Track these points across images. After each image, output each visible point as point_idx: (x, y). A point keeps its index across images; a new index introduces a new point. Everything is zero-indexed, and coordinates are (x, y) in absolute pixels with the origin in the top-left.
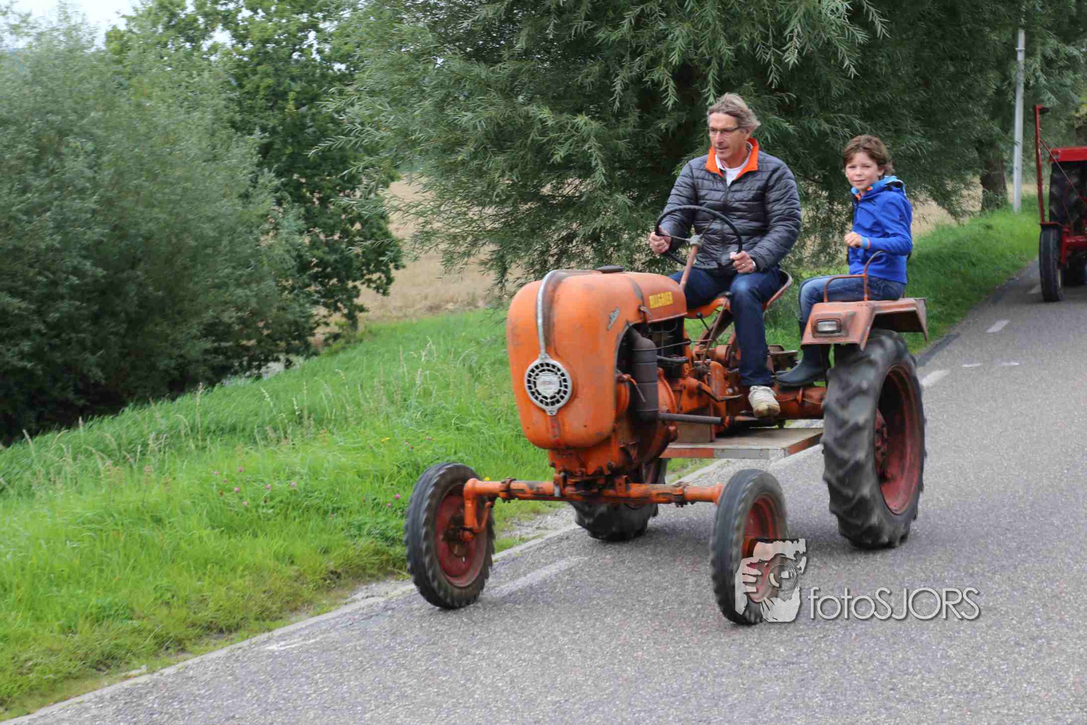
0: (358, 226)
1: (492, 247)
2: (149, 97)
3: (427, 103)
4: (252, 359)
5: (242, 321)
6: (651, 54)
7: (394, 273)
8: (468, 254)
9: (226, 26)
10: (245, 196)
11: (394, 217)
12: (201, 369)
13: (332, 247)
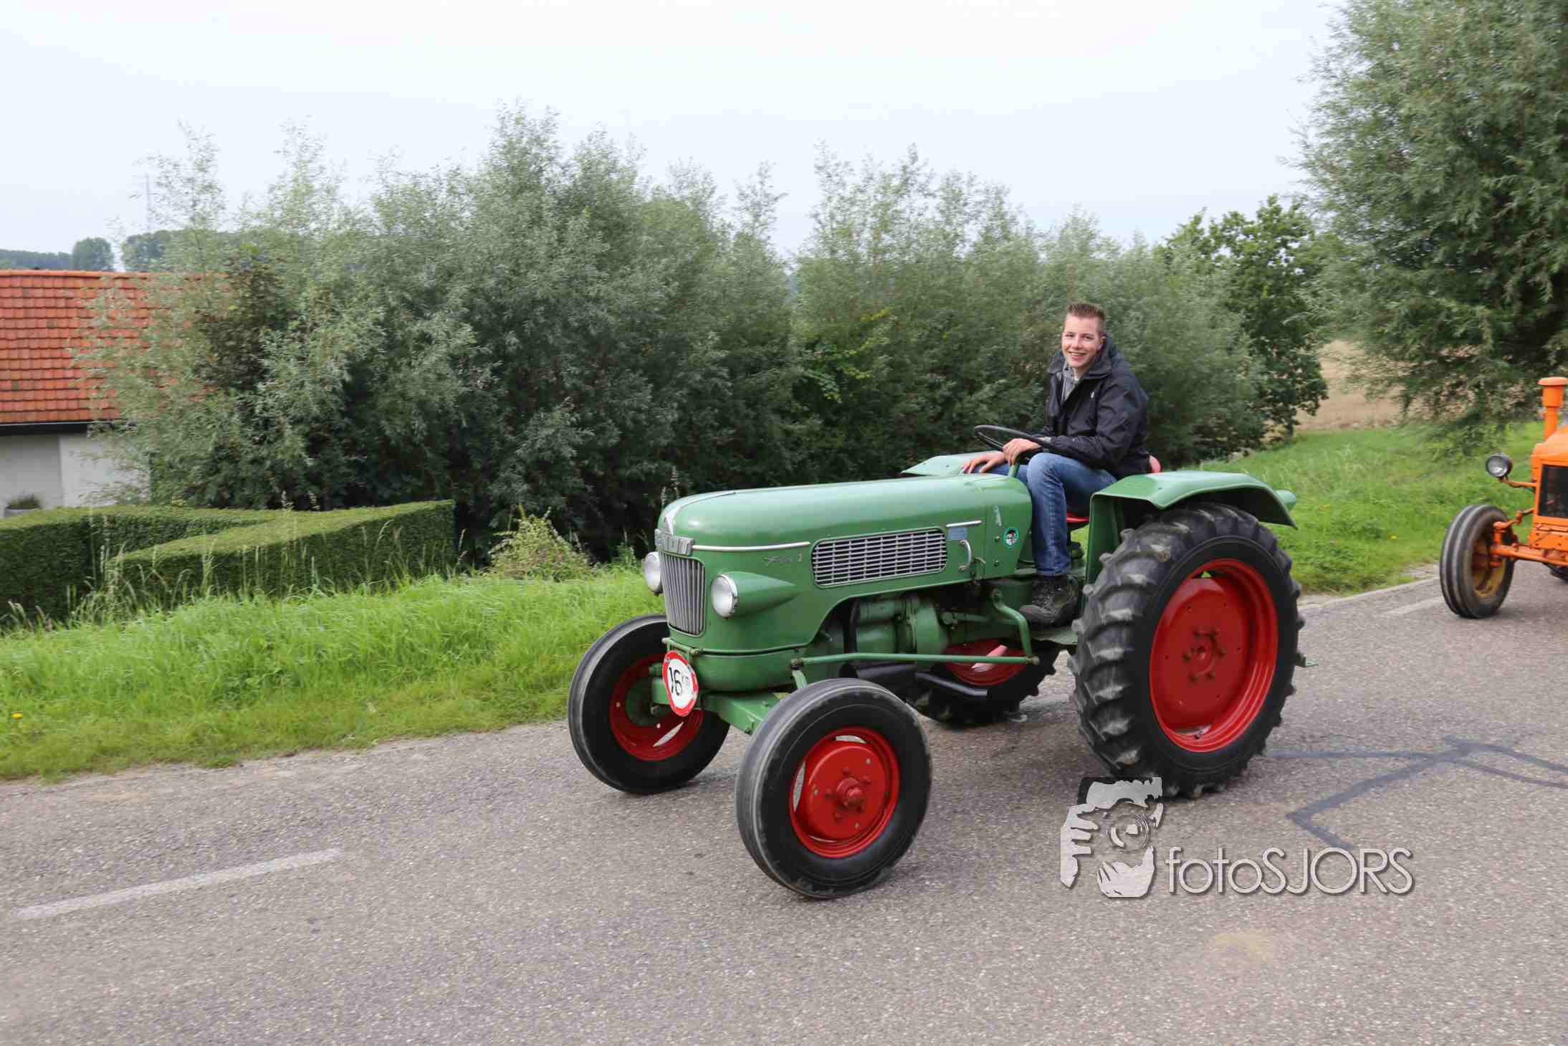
0: (1300, 371)
1: (1402, 388)
2: (1181, 288)
3: (1367, 295)
4: (1224, 449)
5: (1220, 425)
6: (1533, 264)
7: (1321, 402)
8: (1384, 392)
9: (1228, 245)
10: (1230, 350)
11: (1324, 365)
12: (1192, 454)
13: (1282, 383)
